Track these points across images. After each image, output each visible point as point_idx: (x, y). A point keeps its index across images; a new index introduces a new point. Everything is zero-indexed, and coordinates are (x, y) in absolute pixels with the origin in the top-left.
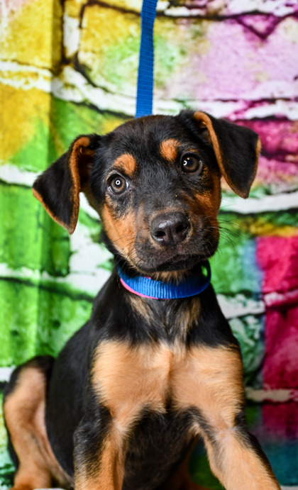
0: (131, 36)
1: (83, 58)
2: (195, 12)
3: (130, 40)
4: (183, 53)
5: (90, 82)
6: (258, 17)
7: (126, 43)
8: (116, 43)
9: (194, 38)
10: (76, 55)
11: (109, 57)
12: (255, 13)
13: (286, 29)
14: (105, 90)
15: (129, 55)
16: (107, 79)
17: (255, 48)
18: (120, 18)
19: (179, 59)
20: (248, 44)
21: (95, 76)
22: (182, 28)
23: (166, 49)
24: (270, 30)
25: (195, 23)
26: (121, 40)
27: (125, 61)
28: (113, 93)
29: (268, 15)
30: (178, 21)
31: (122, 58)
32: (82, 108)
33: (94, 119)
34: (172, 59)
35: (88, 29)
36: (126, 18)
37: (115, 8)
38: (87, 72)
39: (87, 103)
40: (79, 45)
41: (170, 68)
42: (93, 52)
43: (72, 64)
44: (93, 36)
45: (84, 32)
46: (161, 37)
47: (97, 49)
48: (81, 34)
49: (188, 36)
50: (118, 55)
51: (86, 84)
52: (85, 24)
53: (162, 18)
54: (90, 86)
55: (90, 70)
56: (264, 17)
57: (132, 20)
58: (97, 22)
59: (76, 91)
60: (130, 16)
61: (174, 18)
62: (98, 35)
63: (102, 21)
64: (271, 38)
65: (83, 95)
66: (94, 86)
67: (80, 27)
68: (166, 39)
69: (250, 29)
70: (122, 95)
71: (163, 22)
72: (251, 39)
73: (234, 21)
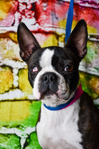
4: (96, 53)
19: (94, 55)
41: (92, 57)
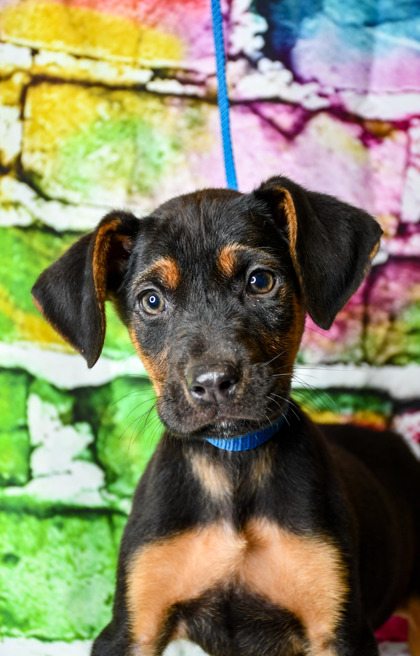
0: (100, 119)
1: (29, 161)
2: (191, 90)
3: (98, 125)
5: (41, 195)
6: (280, 107)
7: (92, 130)
8: (78, 131)
9: (190, 127)
10: (19, 158)
11: (68, 154)
12: (276, 101)
13: (319, 129)
14: (64, 202)
15: (99, 147)
16: (65, 187)
17: (279, 152)
18: (82, 95)
20: (268, 144)
21: (48, 185)
22: (173, 111)
23: (152, 140)
24: (299, 128)
25: (192, 106)
26: (84, 127)
27: (92, 156)
28: (75, 205)
29: (295, 106)
30: (167, 100)
31: (88, 152)
32: (30, 233)
33: (49, 246)
34: (160, 155)
35: (33, 119)
36: (91, 95)
37: (73, 82)
38: (36, 181)
39: (39, 225)
40: (22, 144)
42: (43, 151)
43: (13, 173)
44: (42, 127)
45: (28, 124)
46: (143, 123)
47: (48, 146)
48: (23, 128)
49: (183, 123)
50: (82, 149)
51: (36, 199)
52: (28, 113)
53: (143, 94)
54: (41, 201)
55: (40, 177)
56: (288, 108)
57: (101, 95)
58: (46, 107)
59: (21, 210)
60: (96, 90)
61: (161, 96)
62: (48, 126)
63: (54, 104)
64: (300, 139)
65: (32, 215)
66: (47, 199)
67: (22, 117)
68: (150, 126)
69: (269, 123)
70: (89, 205)
71: (145, 99)
72: (272, 138)
73: (246, 108)
